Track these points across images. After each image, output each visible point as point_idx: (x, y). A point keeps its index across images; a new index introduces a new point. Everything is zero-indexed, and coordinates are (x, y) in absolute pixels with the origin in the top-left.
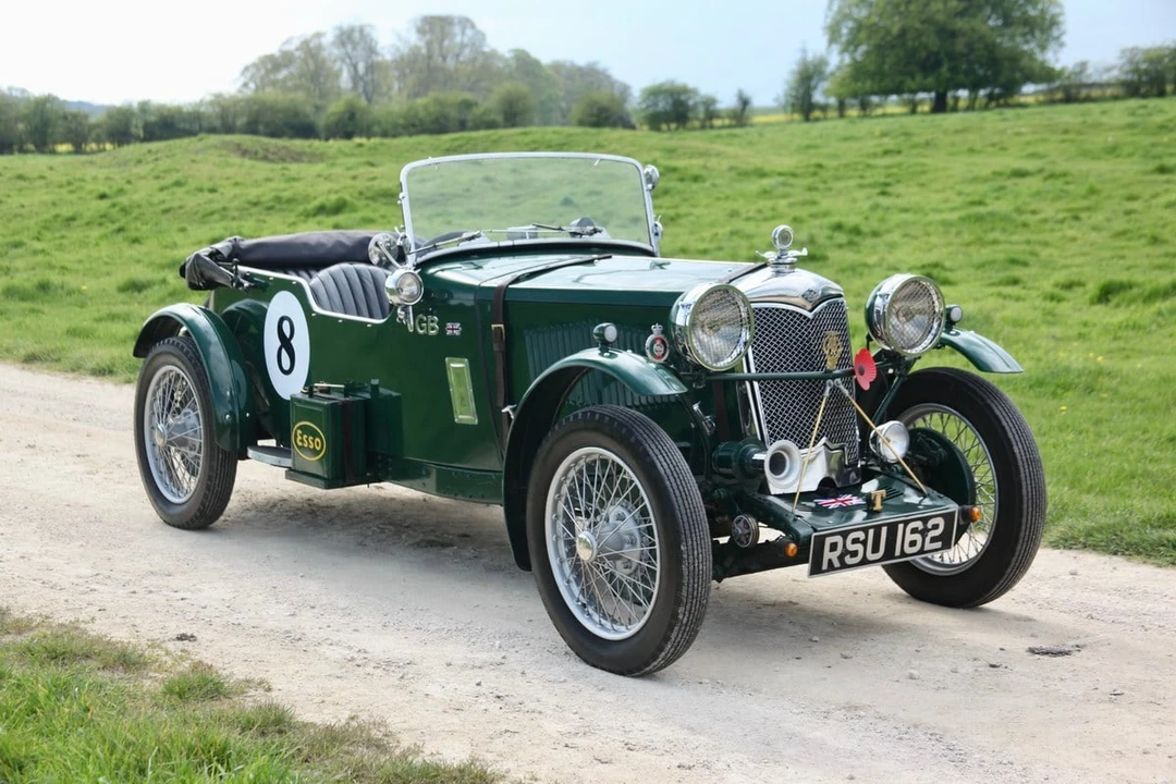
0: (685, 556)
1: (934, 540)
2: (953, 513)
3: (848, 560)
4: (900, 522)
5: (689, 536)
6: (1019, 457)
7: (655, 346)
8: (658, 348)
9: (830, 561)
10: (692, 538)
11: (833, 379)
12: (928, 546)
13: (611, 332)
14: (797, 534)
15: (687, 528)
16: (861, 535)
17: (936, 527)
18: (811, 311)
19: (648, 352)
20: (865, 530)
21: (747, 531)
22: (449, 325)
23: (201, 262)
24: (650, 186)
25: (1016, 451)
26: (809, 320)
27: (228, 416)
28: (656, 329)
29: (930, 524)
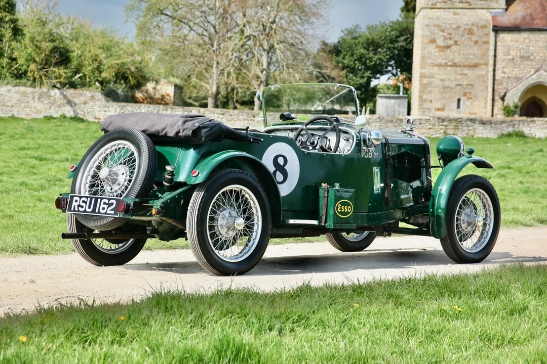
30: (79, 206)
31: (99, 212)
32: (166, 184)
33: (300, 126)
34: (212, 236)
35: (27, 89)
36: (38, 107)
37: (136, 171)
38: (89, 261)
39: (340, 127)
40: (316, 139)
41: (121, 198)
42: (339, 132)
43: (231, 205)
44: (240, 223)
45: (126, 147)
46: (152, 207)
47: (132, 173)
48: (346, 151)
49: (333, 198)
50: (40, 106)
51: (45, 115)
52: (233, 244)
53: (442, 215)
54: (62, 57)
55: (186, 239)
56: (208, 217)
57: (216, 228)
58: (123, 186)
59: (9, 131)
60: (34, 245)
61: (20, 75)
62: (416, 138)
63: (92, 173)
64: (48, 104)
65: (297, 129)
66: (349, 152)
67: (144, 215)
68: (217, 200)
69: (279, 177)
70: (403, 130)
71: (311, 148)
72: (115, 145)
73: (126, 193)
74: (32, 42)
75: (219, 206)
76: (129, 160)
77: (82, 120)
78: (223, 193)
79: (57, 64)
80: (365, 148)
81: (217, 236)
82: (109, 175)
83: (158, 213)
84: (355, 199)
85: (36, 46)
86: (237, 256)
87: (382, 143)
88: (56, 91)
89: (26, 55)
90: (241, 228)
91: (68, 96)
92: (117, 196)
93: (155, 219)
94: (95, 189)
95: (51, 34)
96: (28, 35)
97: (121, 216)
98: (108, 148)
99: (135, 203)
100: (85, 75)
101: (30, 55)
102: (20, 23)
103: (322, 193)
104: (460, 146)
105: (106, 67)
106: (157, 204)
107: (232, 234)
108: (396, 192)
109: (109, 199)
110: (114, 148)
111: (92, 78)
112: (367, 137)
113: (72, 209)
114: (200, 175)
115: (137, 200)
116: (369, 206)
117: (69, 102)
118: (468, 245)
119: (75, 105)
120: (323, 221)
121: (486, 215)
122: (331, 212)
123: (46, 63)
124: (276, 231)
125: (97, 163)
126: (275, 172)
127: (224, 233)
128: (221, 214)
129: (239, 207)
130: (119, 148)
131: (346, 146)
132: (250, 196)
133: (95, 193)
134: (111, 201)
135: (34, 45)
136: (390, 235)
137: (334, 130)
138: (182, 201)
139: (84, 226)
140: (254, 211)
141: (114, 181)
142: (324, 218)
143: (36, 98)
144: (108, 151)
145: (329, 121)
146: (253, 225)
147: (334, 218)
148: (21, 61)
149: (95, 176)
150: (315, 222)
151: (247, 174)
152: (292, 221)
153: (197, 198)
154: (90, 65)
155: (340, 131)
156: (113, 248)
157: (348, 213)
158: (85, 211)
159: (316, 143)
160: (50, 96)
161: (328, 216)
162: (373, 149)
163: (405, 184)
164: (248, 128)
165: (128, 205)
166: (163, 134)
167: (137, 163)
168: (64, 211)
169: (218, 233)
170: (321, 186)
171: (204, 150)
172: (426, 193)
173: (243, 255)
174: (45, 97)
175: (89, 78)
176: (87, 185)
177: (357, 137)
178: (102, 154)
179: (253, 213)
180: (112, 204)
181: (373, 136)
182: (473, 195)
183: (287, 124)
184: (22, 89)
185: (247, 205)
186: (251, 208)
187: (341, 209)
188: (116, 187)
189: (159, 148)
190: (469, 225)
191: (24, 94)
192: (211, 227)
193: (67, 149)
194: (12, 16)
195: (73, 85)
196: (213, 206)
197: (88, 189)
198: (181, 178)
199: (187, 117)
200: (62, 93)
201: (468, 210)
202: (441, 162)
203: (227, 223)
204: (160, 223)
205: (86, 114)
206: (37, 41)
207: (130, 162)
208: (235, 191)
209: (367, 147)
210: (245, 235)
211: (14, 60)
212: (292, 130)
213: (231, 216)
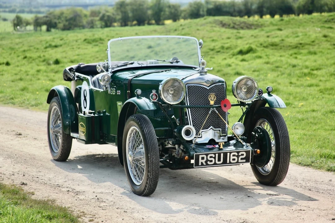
0: (150, 158)
1: (242, 159)
2: (250, 151)
3: (209, 163)
4: (228, 152)
5: (151, 151)
6: (280, 135)
7: (153, 96)
8: (154, 97)
9: (202, 163)
10: (152, 152)
11: (213, 108)
12: (240, 161)
13: (139, 92)
14: (190, 154)
15: (151, 149)
16: (213, 156)
17: (243, 155)
18: (208, 87)
19: (150, 98)
20: (215, 154)
21: (178, 153)
22: (118, 91)
23: (66, 71)
24: (200, 47)
25: (279, 133)
26: (207, 90)
27: (67, 123)
28: (154, 92)
29: (240, 154)
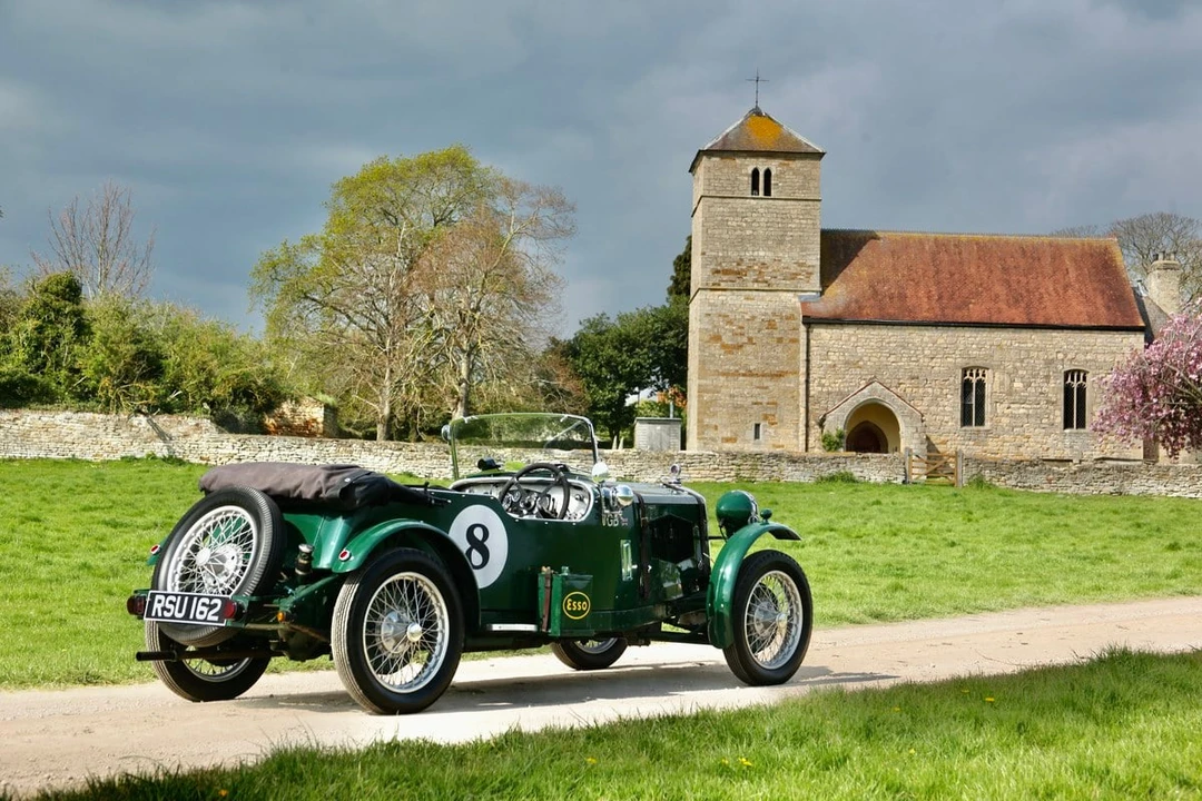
30: (164, 609)
31: (194, 619)
32: (300, 573)
33: (509, 478)
34: (372, 652)
35: (96, 415)
36: (113, 443)
37: (253, 553)
38: (179, 694)
39: (569, 480)
40: (533, 499)
41: (230, 596)
42: (567, 488)
43: (402, 604)
44: (415, 631)
45: (239, 516)
46: (278, 608)
47: (247, 556)
48: (579, 516)
49: (560, 589)
50: (115, 441)
51: (123, 455)
52: (405, 664)
53: (727, 613)
54: (151, 365)
55: (331, 658)
56: (365, 624)
57: (378, 640)
58: (232, 576)
59: (67, 483)
60: (94, 670)
61: (85, 396)
62: (685, 495)
63: (184, 558)
64: (127, 438)
65: (504, 483)
66: (583, 519)
67: (266, 621)
68: (379, 595)
69: (476, 558)
70: (666, 482)
71: (525, 512)
72: (220, 513)
73: (237, 588)
74: (105, 344)
75: (382, 606)
76: (242, 537)
77: (181, 462)
78: (389, 586)
79: (144, 377)
80: (607, 511)
81: (380, 652)
82: (212, 560)
83: (287, 618)
84: (594, 591)
85: (111, 350)
86: (410, 684)
87: (633, 503)
88: (142, 418)
89: (95, 363)
90: (417, 639)
91: (160, 425)
92: (223, 593)
93: (281, 627)
94: (189, 581)
95: (134, 332)
96: (99, 334)
97: (229, 624)
98: (210, 519)
99: (251, 603)
100: (186, 394)
101: (101, 364)
102: (86, 316)
103: (541, 582)
104: (751, 507)
105: (219, 380)
106: (285, 605)
107: (402, 649)
108: (656, 579)
109: (211, 598)
110: (219, 518)
111: (197, 397)
112: (611, 494)
113: (153, 614)
114: (352, 558)
115: (254, 598)
116: (616, 600)
117: (162, 435)
118: (765, 657)
119: (171, 439)
120: (545, 625)
121: (792, 610)
122: (557, 612)
123: (126, 376)
124: (470, 642)
125: (192, 542)
126: (469, 552)
127: (391, 648)
128: (386, 618)
129: (413, 607)
130: (228, 518)
131: (578, 509)
132: (431, 589)
133: (189, 589)
134: (214, 601)
135: (107, 348)
136: (647, 644)
137: (562, 484)
138: (325, 600)
139: (172, 641)
140: (437, 612)
141: (219, 570)
142: (545, 620)
143: (110, 430)
144: (210, 523)
145: (553, 471)
146: (436, 634)
147: (561, 621)
148: (87, 373)
149: (189, 563)
150: (531, 628)
151: (426, 556)
152: (496, 627)
153: (347, 593)
154: (194, 377)
155: (570, 485)
156: (218, 672)
157: (582, 612)
158: (173, 617)
159: (533, 503)
160: (132, 426)
161: (552, 619)
162: (620, 512)
163: (670, 565)
164: (427, 484)
165: (240, 607)
166: (295, 495)
167: (254, 541)
168: (141, 618)
169: (380, 647)
170: (541, 571)
171: (358, 519)
172: (702, 578)
173: (420, 682)
174: (124, 429)
175: (193, 397)
176: (177, 577)
177: (595, 494)
178: (200, 527)
179: (435, 615)
180: (216, 605)
181: (620, 494)
182: (772, 581)
183: (489, 476)
184: (89, 416)
185: (427, 603)
186: (432, 607)
187: (572, 606)
188: (221, 579)
189: (288, 517)
190: (766, 625)
191: (91, 423)
192: (370, 640)
193: (156, 508)
194: (75, 306)
195: (168, 409)
196: (372, 606)
197: (178, 582)
198: (325, 562)
199: (333, 468)
200: (149, 421)
201: (764, 605)
202: (724, 530)
203: (395, 632)
204: (290, 634)
205: (188, 452)
206: (112, 343)
207: (244, 539)
208: (407, 581)
209: (611, 509)
210: (423, 649)
211: (78, 371)
212: (496, 484)
213: (400, 621)
